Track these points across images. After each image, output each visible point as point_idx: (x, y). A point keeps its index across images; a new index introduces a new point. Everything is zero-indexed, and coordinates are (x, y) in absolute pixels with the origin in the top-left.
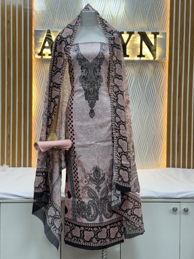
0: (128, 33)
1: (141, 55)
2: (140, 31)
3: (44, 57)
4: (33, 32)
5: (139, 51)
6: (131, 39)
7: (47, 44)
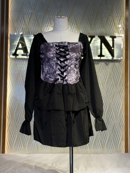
0: (89, 37)
1: (101, 55)
2: (100, 35)
3: (18, 57)
4: (9, 35)
5: (100, 52)
6: (92, 42)
7: (20, 46)
